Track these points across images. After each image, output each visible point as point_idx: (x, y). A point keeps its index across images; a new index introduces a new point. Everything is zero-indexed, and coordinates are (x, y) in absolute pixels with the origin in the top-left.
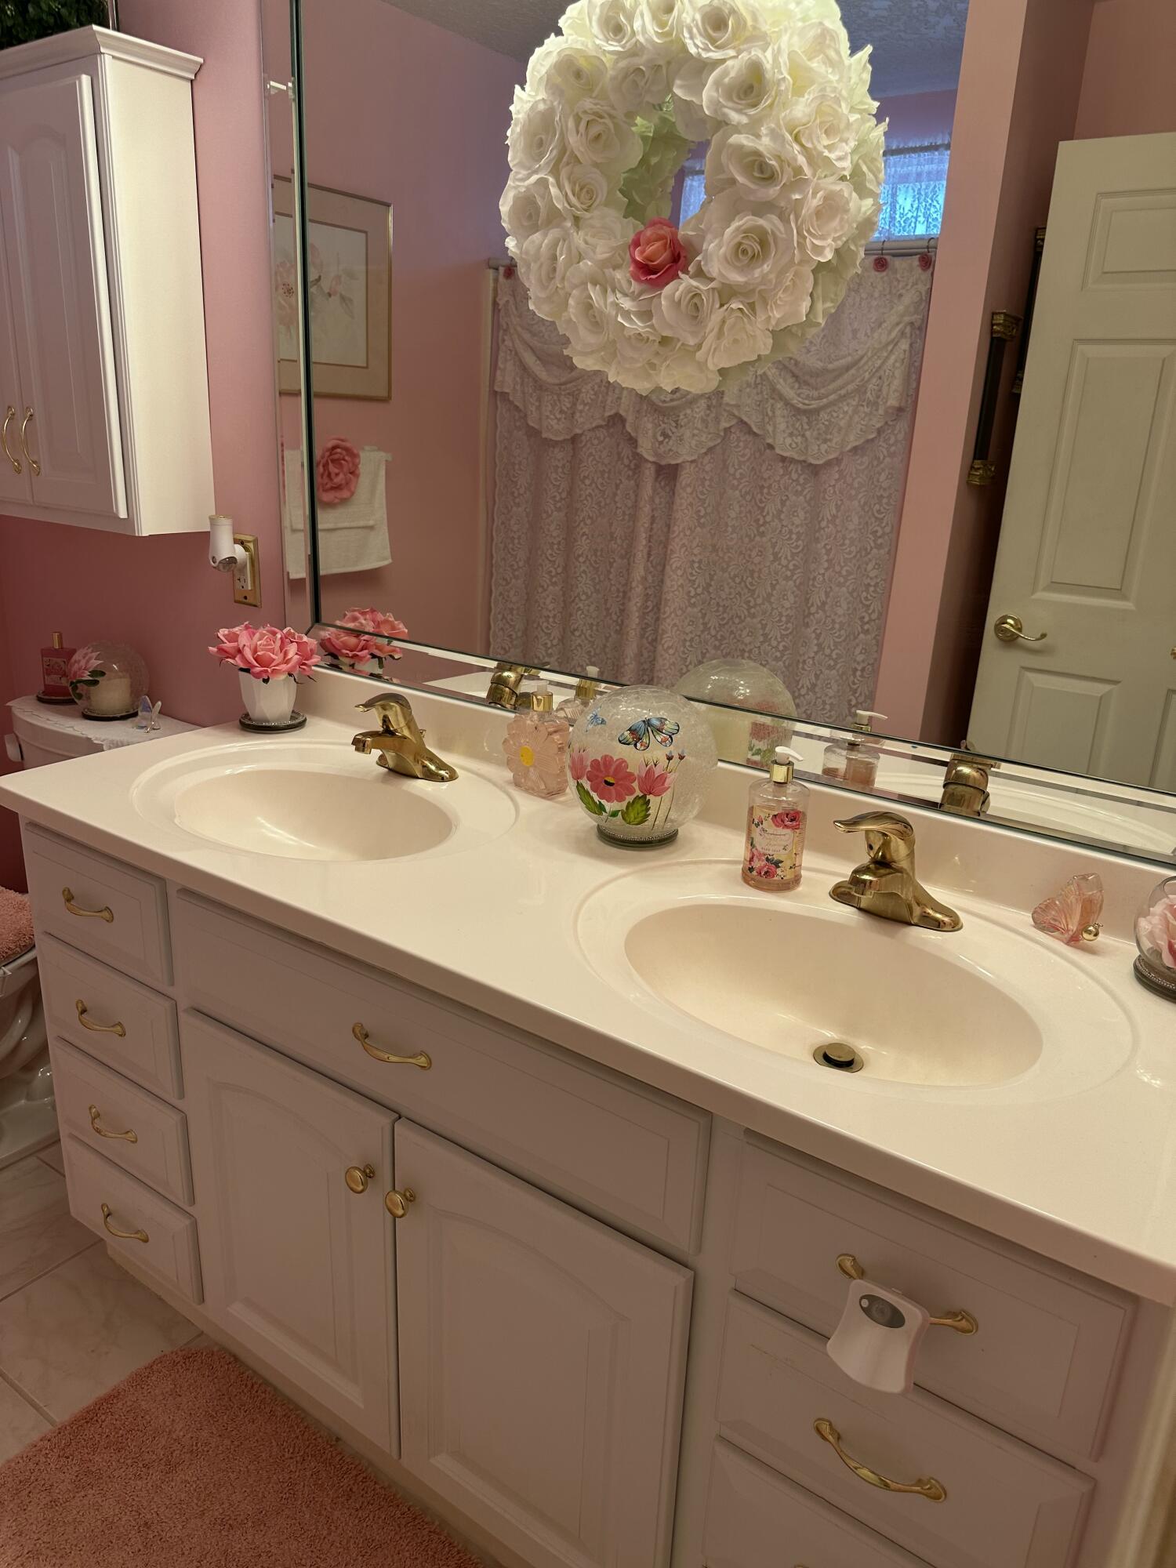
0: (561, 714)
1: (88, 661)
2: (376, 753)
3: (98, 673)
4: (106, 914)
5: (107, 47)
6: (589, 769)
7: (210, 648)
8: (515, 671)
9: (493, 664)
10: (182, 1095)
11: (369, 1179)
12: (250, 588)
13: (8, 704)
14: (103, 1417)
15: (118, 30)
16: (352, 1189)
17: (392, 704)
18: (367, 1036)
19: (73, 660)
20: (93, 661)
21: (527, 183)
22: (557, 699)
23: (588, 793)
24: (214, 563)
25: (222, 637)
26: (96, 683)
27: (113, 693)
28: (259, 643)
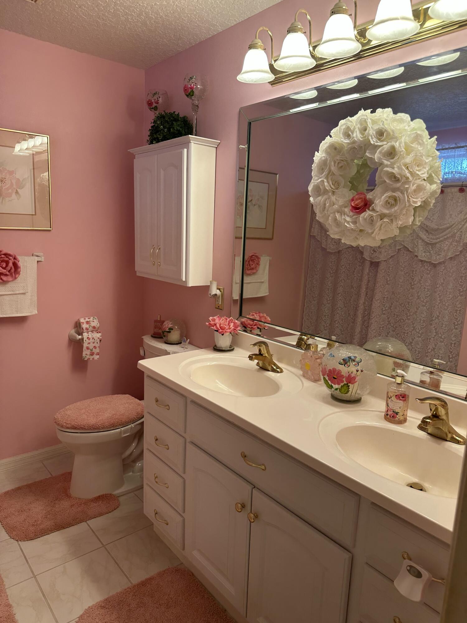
0: (322, 352)
1: (168, 325)
2: (256, 361)
3: (171, 329)
4: (167, 407)
5: (193, 140)
6: (328, 372)
7: (206, 323)
8: (307, 336)
9: (300, 333)
10: (184, 473)
11: (243, 508)
12: (220, 304)
13: (143, 337)
14: (148, 585)
15: (196, 136)
16: (238, 511)
17: (262, 345)
18: (245, 456)
19: (164, 324)
20: (170, 325)
21: (317, 181)
22: (320, 347)
23: (327, 381)
24: (210, 296)
25: (210, 320)
26: (170, 332)
27: (175, 336)
28: (222, 322)
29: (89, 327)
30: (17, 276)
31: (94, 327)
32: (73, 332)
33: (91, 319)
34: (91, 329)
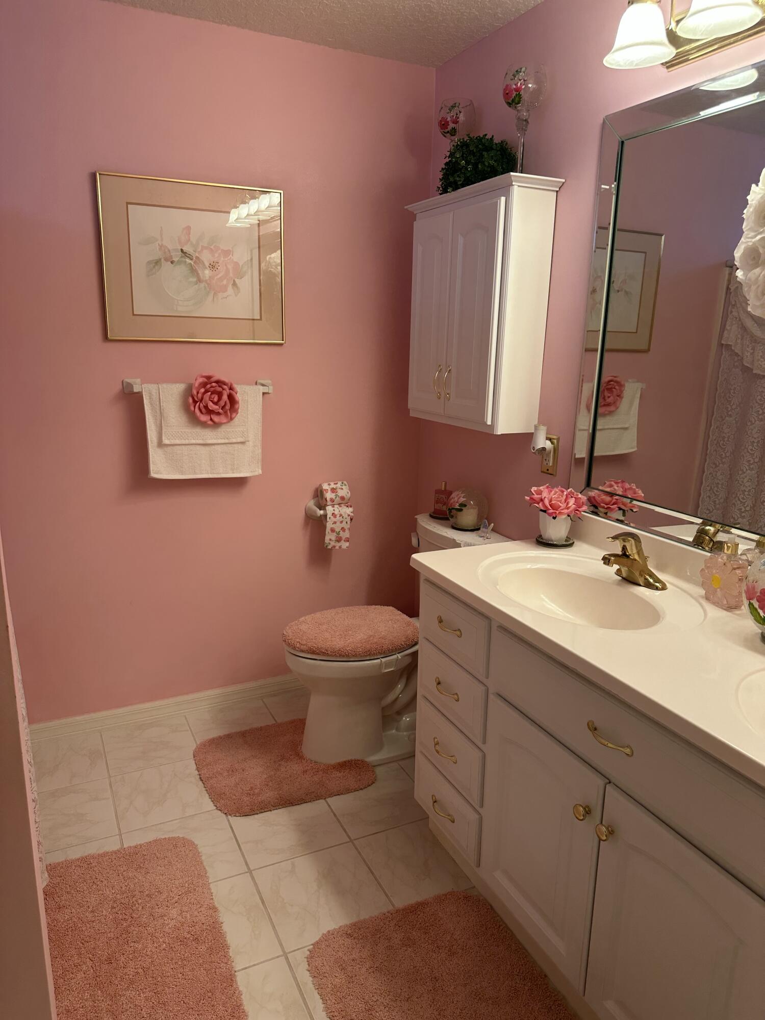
0: (744, 557)
1: (459, 498)
2: (616, 567)
3: (463, 505)
4: (458, 633)
5: (515, 182)
6: (758, 594)
7: (526, 497)
8: (714, 526)
9: (700, 521)
10: (484, 742)
11: (587, 815)
12: (551, 465)
13: (416, 517)
15: (522, 173)
16: (577, 818)
17: (630, 539)
18: (595, 729)
19: (451, 497)
20: (461, 498)
21: (753, 240)
22: (742, 547)
23: (756, 609)
24: (534, 450)
25: (533, 492)
26: (461, 510)
27: (469, 517)
28: (553, 497)
29: (336, 498)
30: (234, 415)
31: (343, 498)
32: (311, 504)
33: (339, 485)
34: (338, 500)
